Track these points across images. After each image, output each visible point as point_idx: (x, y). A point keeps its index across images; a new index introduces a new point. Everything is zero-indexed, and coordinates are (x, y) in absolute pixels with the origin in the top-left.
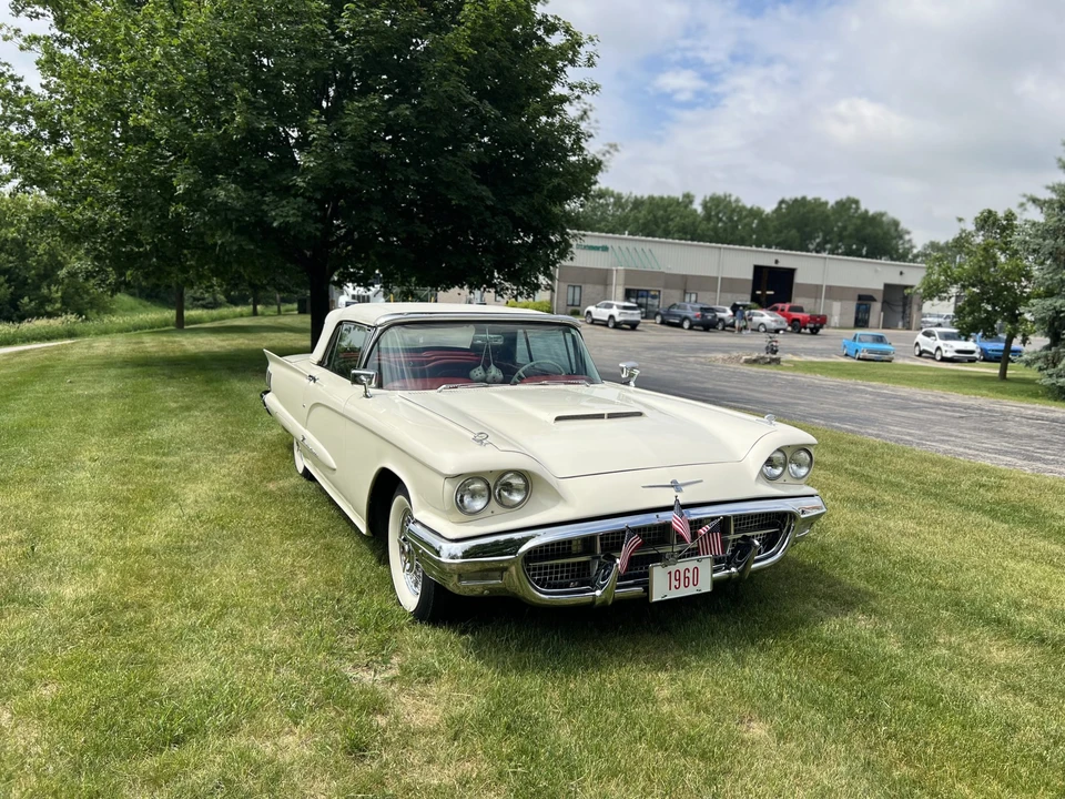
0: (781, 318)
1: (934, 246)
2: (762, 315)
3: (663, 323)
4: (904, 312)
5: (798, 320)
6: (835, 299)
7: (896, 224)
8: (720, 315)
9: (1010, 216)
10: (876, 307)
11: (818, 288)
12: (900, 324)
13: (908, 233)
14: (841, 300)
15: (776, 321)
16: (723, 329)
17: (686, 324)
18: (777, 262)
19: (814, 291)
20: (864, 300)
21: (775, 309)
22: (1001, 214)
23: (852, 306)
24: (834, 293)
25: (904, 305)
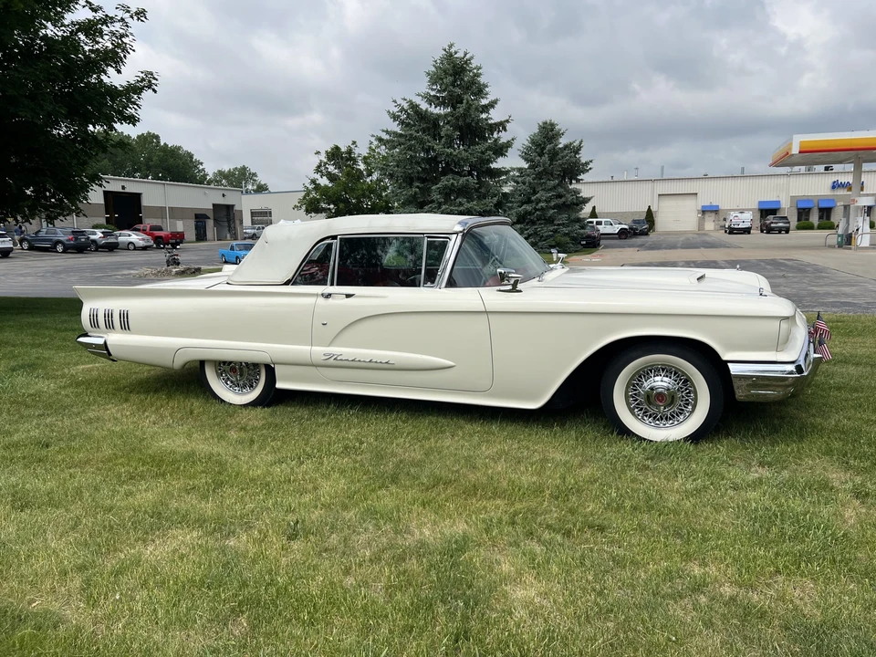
0: (145, 236)
1: (221, 173)
2: (129, 235)
3: (31, 248)
4: (229, 226)
5: (161, 237)
6: (178, 219)
7: (191, 156)
8: (92, 237)
9: (350, 151)
10: (210, 223)
11: (163, 209)
12: (228, 235)
13: (201, 164)
14: (182, 219)
15: (143, 239)
16: (96, 250)
17: (60, 248)
18: (123, 188)
19: (160, 211)
20: (200, 218)
21: (139, 230)
22: (343, 149)
23: (192, 223)
24: (177, 213)
25: (229, 221)
